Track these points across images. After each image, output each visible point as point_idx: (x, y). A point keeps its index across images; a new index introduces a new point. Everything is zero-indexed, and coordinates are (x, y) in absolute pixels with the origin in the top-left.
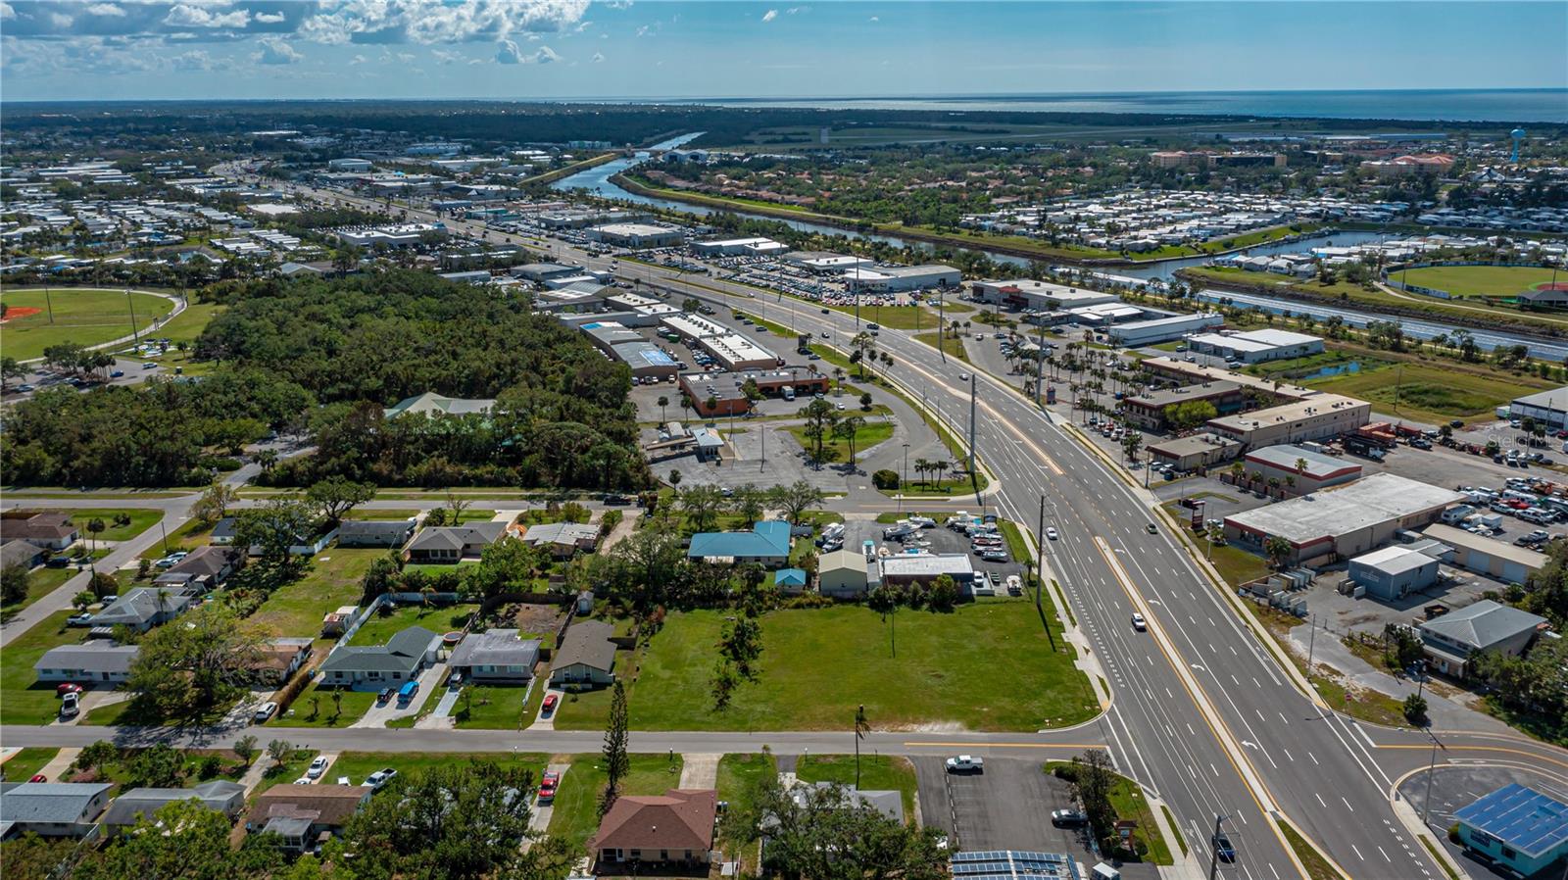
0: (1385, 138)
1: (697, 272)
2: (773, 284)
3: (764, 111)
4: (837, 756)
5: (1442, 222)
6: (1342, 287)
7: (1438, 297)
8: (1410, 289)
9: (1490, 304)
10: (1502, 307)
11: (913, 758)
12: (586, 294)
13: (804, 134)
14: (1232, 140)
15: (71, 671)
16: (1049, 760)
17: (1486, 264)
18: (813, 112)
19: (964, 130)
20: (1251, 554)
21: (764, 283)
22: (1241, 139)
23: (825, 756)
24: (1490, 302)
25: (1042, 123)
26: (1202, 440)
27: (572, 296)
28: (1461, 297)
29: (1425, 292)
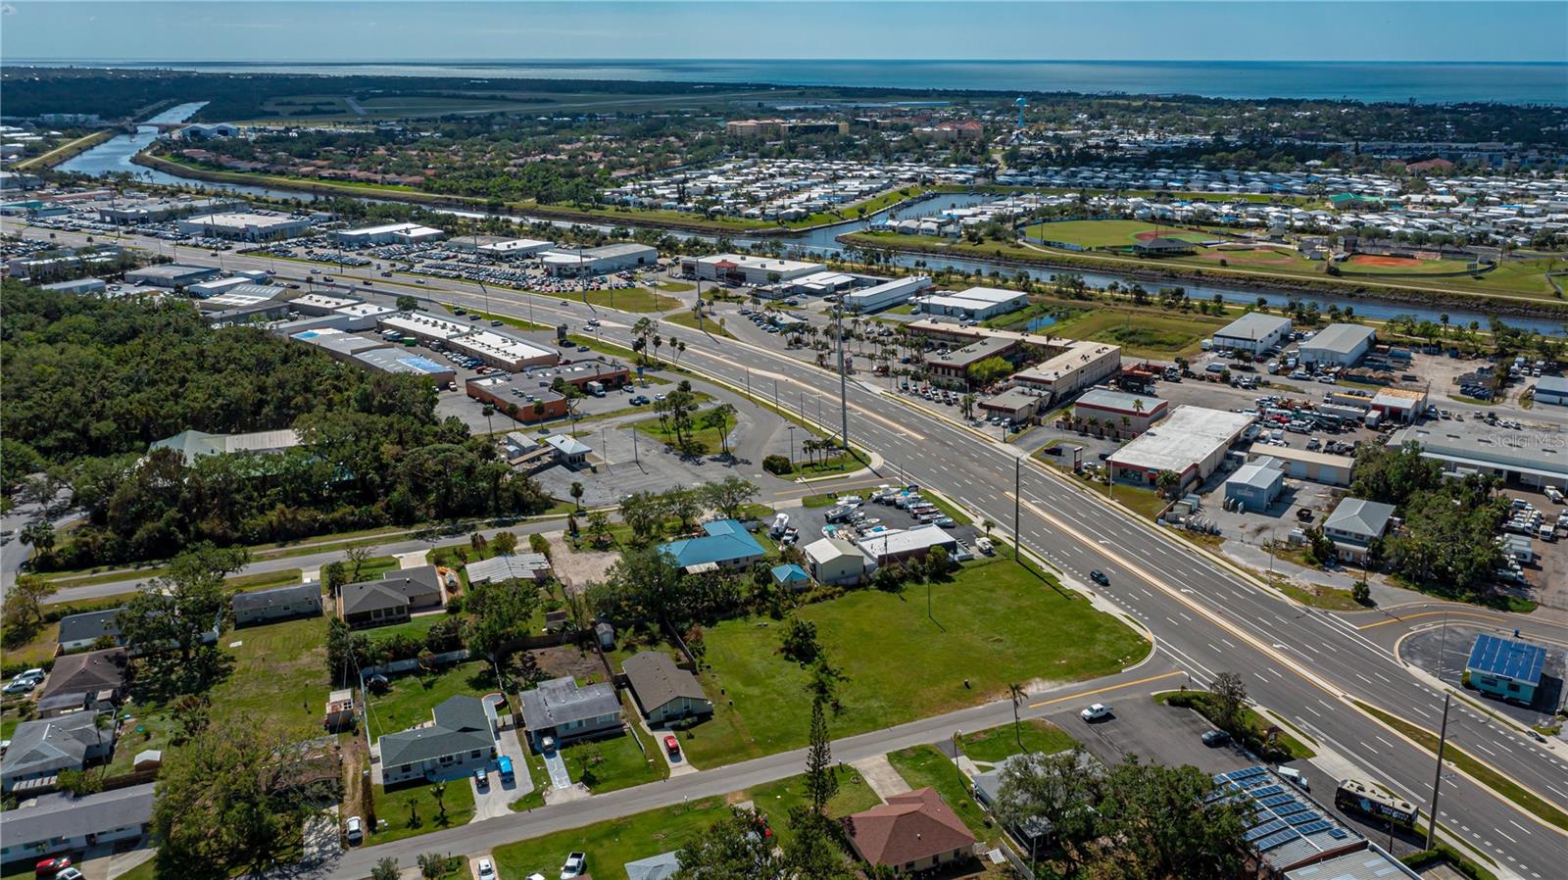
0: (906, 106)
1: (361, 265)
2: (465, 275)
3: (257, 78)
4: (985, 732)
5: (1017, 183)
6: (990, 246)
7: (1072, 250)
8: (1047, 244)
9: (1116, 254)
10: (1125, 256)
11: (1049, 718)
12: (262, 299)
13: (329, 104)
14: (779, 108)
15: (36, 844)
16: (1153, 694)
17: (1082, 219)
18: (315, 79)
19: (503, 99)
20: (1139, 489)
21: (455, 273)
22: (788, 107)
23: (975, 734)
24: (1115, 251)
25: (579, 91)
26: (1019, 393)
27: (246, 302)
28: (1090, 249)
29: (1061, 246)
